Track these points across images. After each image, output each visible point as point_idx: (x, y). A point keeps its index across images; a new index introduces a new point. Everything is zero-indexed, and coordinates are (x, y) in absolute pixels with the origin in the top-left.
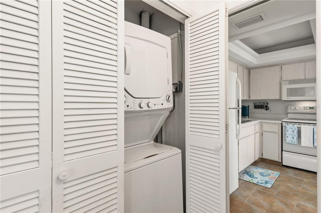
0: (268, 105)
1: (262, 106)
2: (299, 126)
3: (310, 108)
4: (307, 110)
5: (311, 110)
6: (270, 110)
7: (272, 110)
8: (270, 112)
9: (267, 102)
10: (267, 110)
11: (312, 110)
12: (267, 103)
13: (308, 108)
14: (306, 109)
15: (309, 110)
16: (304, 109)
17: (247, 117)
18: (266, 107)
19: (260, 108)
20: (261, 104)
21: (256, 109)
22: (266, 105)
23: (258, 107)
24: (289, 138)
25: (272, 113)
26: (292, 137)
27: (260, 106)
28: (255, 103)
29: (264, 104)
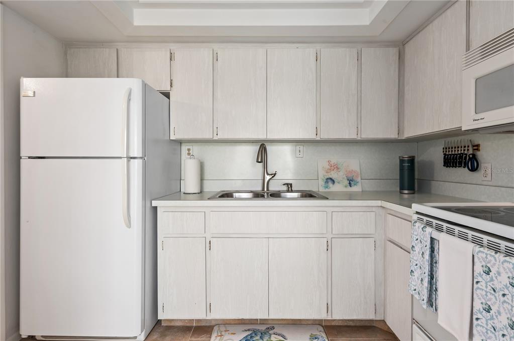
0: (478, 154)
1: (461, 155)
6: (483, 172)
7: (489, 171)
8: (484, 179)
9: (476, 143)
10: (473, 170)
12: (477, 147)
17: (406, 192)
18: (470, 158)
19: (456, 165)
20: (459, 152)
21: (447, 167)
22: (471, 152)
23: (451, 161)
24: (416, 277)
25: (490, 183)
26: (421, 274)
27: (456, 159)
28: (445, 150)
29: (466, 149)
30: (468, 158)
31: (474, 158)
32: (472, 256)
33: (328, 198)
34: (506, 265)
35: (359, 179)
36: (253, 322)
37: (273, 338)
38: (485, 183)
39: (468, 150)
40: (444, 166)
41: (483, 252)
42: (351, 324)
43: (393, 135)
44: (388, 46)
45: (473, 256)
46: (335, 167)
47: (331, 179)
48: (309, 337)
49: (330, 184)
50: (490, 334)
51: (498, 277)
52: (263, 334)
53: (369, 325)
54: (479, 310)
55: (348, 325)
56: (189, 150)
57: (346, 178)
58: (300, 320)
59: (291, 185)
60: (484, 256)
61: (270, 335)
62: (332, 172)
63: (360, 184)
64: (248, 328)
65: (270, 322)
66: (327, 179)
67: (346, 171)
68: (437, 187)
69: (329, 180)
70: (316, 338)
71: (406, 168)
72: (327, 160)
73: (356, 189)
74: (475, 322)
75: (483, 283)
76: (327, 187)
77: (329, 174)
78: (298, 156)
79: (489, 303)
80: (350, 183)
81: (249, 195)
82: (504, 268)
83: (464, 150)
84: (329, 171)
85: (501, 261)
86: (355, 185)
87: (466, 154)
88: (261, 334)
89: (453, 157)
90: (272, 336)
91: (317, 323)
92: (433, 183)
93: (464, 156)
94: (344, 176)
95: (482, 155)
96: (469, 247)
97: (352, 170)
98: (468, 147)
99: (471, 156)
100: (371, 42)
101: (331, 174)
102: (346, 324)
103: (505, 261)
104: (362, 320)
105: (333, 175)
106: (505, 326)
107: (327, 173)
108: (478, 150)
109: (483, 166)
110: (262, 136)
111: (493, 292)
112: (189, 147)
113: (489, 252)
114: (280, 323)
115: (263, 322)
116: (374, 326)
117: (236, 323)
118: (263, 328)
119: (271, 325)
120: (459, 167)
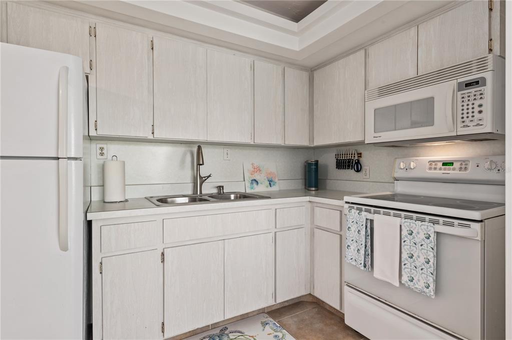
0: (361, 159)
1: (349, 161)
2: (370, 216)
3: (444, 164)
4: (435, 169)
5: (445, 169)
6: (364, 172)
7: (368, 172)
8: (365, 177)
9: (359, 152)
10: (358, 171)
11: (449, 169)
12: (360, 155)
13: (440, 165)
14: (433, 166)
15: (440, 169)
16: (430, 169)
17: (314, 189)
18: (356, 163)
19: (346, 167)
20: (348, 158)
21: (339, 169)
22: (356, 158)
23: (343, 164)
24: (352, 250)
25: (368, 180)
26: (357, 246)
27: (346, 163)
28: (337, 156)
29: (353, 156)
30: (354, 162)
31: (358, 163)
32: (399, 226)
33: (270, 198)
34: (423, 227)
35: (276, 180)
36: (204, 330)
37: (232, 336)
38: (365, 180)
39: (354, 157)
40: (337, 168)
41: (407, 222)
42: (287, 304)
43: (306, 143)
44: (302, 70)
45: (401, 226)
46: (258, 170)
47: (255, 180)
48: (261, 325)
49: (255, 184)
50: (413, 271)
51: (418, 236)
52: (220, 336)
53: (298, 301)
54: (406, 259)
55: (285, 305)
56: (102, 149)
57: (267, 179)
58: (247, 314)
59: (223, 187)
60: (408, 224)
61: (227, 335)
62: (256, 174)
63: (277, 185)
64: (203, 336)
65: (221, 324)
66: (252, 180)
67: (267, 173)
68: (330, 184)
69: (254, 182)
70: (267, 324)
71: (314, 170)
72: (251, 163)
73: (275, 188)
74: (403, 267)
75: (408, 241)
76: (252, 188)
77: (253, 176)
78: (225, 158)
79: (412, 252)
80: (270, 184)
81: (186, 200)
82: (422, 229)
83: (352, 157)
84: (253, 173)
85: (420, 225)
86: (274, 185)
87: (353, 160)
88: (219, 337)
89: (344, 162)
90: (230, 335)
91: (261, 312)
92: (328, 181)
93: (351, 161)
94: (265, 178)
95: (363, 160)
96: (398, 221)
97: (271, 172)
98: (354, 154)
99: (357, 161)
100: (293, 64)
101: (255, 176)
102: (282, 306)
103: (422, 225)
104: (293, 299)
105: (257, 177)
106: (423, 263)
107: (252, 175)
108: (361, 157)
109: (364, 168)
110: (201, 138)
111: (414, 245)
112: (102, 146)
113: (411, 221)
114: (231, 321)
115: (214, 326)
116: (302, 301)
117: (187, 336)
118: (217, 331)
119: (224, 326)
120: (348, 169)
